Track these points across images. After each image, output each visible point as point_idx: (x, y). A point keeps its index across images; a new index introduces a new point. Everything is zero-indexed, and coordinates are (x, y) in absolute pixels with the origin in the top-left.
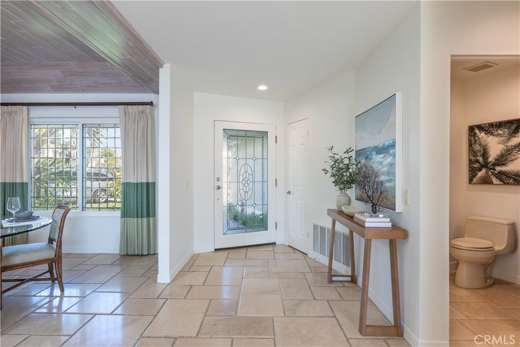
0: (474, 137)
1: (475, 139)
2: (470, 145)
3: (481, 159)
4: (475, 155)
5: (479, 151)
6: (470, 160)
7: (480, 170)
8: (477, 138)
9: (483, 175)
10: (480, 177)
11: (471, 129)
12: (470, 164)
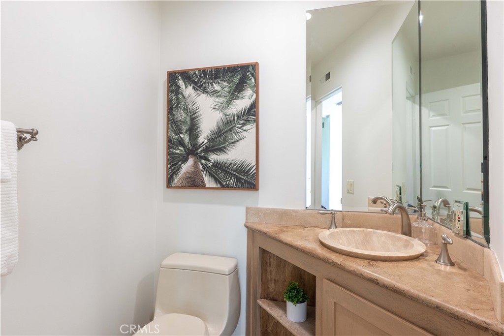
0: (176, 95)
1: (178, 99)
2: (170, 110)
3: (186, 138)
4: (178, 132)
5: (184, 122)
6: (169, 140)
7: (185, 160)
8: (180, 96)
9: (190, 170)
10: (185, 173)
11: (172, 77)
12: (169, 148)
